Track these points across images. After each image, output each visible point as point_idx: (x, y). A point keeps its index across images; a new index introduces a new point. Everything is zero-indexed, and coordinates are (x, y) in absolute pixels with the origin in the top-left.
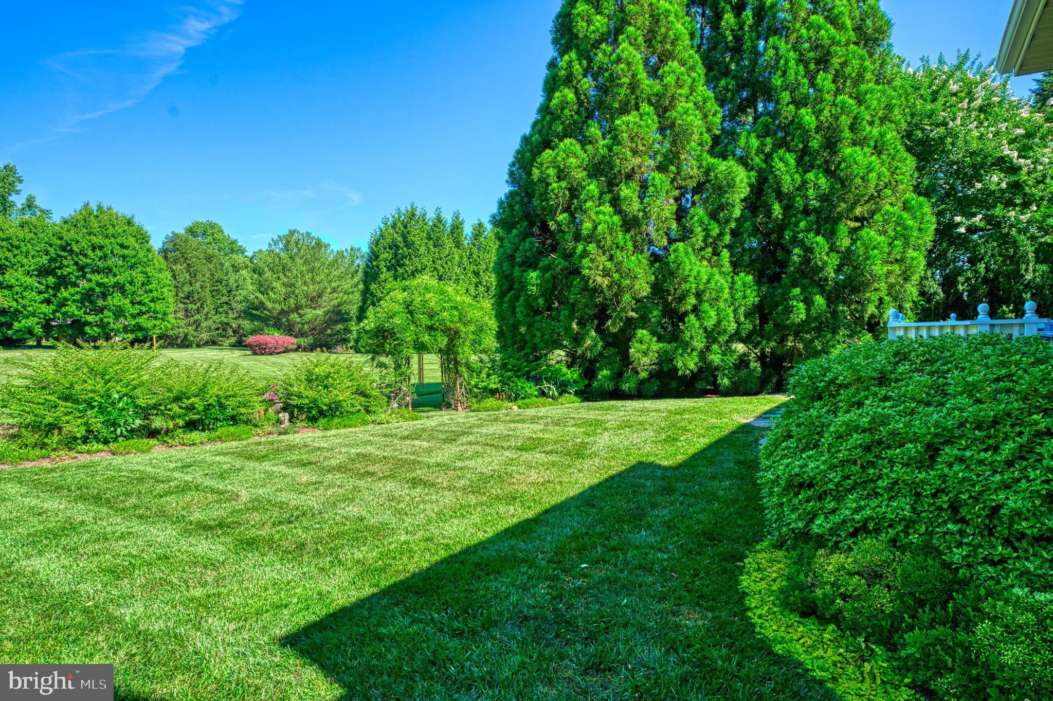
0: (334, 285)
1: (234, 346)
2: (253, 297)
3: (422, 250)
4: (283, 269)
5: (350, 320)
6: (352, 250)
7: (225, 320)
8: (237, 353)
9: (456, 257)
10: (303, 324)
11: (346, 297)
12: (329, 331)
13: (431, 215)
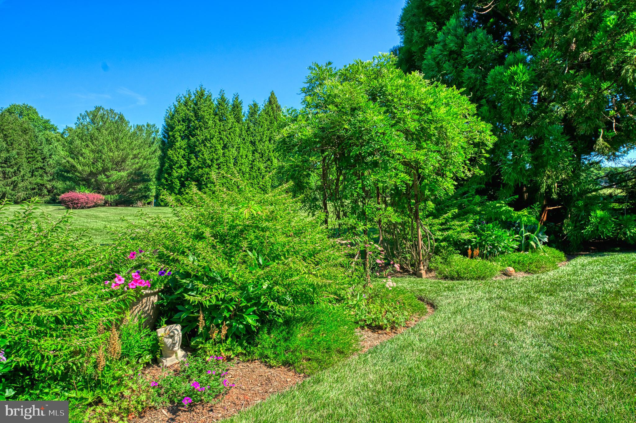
0: (135, 152)
1: (48, 203)
2: (64, 161)
3: (210, 123)
4: (91, 138)
5: (150, 180)
6: (148, 126)
7: (41, 182)
8: (51, 208)
9: (237, 129)
10: (110, 184)
11: (145, 162)
12: (131, 190)
13: (215, 96)
